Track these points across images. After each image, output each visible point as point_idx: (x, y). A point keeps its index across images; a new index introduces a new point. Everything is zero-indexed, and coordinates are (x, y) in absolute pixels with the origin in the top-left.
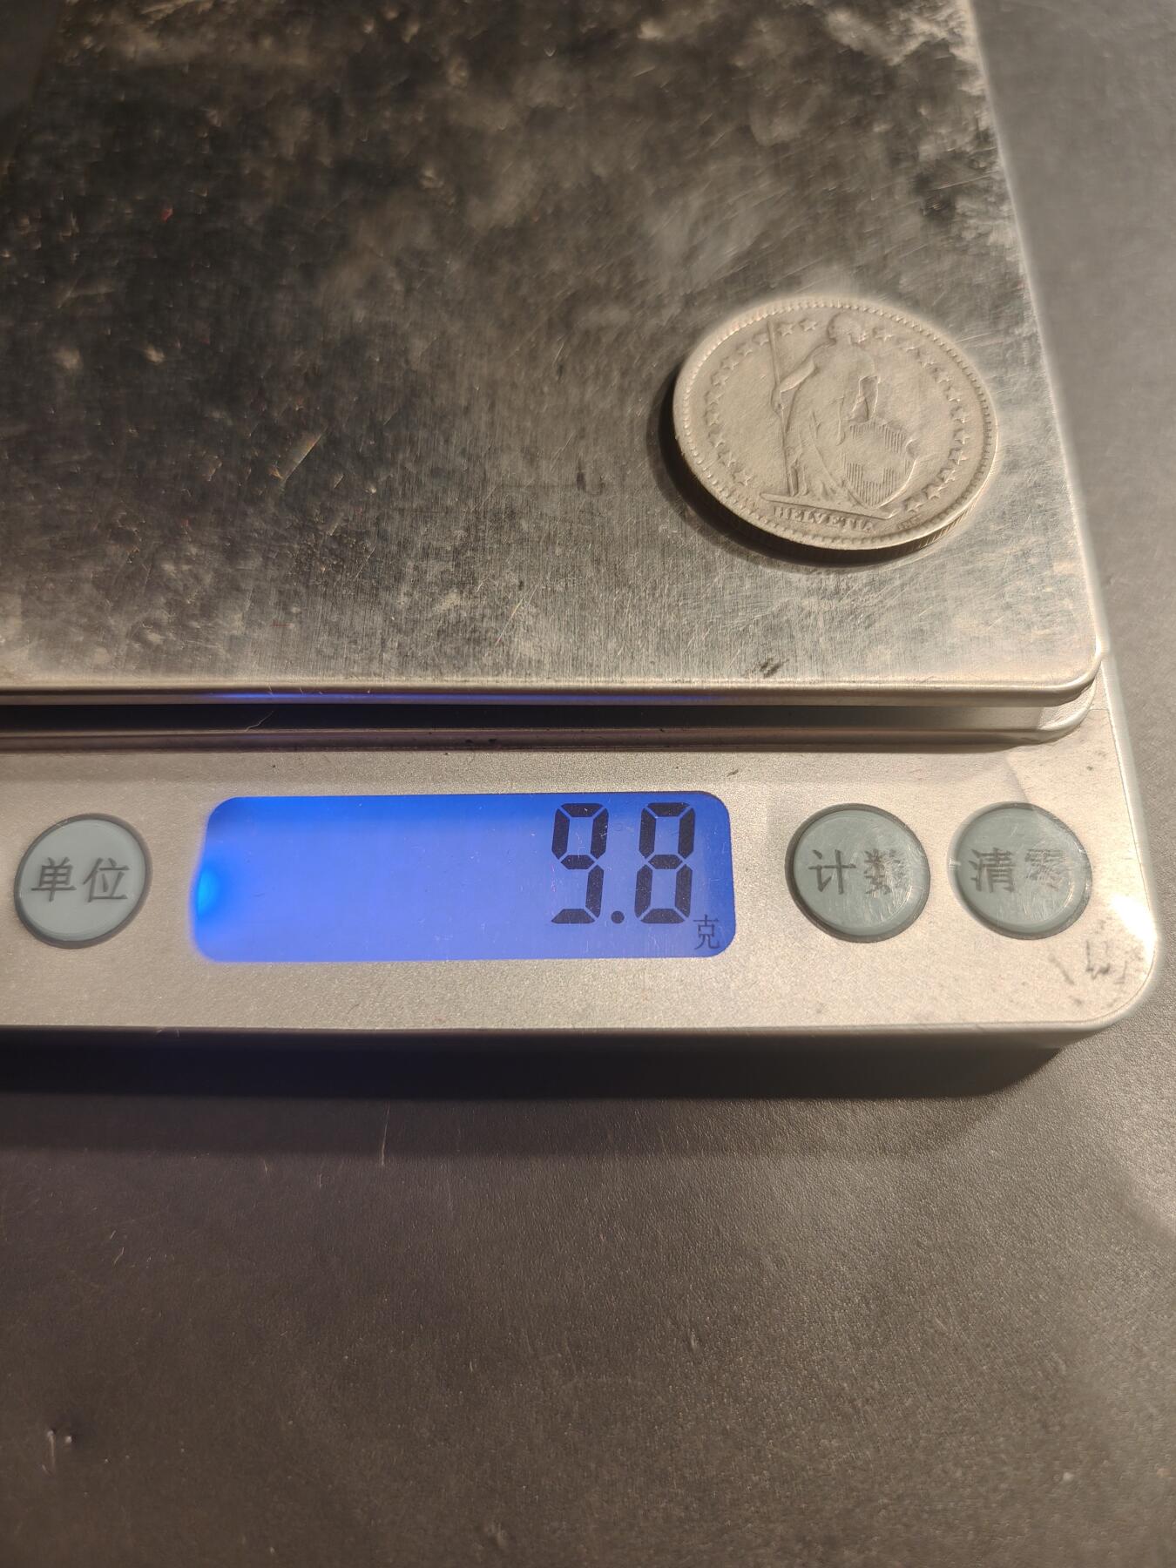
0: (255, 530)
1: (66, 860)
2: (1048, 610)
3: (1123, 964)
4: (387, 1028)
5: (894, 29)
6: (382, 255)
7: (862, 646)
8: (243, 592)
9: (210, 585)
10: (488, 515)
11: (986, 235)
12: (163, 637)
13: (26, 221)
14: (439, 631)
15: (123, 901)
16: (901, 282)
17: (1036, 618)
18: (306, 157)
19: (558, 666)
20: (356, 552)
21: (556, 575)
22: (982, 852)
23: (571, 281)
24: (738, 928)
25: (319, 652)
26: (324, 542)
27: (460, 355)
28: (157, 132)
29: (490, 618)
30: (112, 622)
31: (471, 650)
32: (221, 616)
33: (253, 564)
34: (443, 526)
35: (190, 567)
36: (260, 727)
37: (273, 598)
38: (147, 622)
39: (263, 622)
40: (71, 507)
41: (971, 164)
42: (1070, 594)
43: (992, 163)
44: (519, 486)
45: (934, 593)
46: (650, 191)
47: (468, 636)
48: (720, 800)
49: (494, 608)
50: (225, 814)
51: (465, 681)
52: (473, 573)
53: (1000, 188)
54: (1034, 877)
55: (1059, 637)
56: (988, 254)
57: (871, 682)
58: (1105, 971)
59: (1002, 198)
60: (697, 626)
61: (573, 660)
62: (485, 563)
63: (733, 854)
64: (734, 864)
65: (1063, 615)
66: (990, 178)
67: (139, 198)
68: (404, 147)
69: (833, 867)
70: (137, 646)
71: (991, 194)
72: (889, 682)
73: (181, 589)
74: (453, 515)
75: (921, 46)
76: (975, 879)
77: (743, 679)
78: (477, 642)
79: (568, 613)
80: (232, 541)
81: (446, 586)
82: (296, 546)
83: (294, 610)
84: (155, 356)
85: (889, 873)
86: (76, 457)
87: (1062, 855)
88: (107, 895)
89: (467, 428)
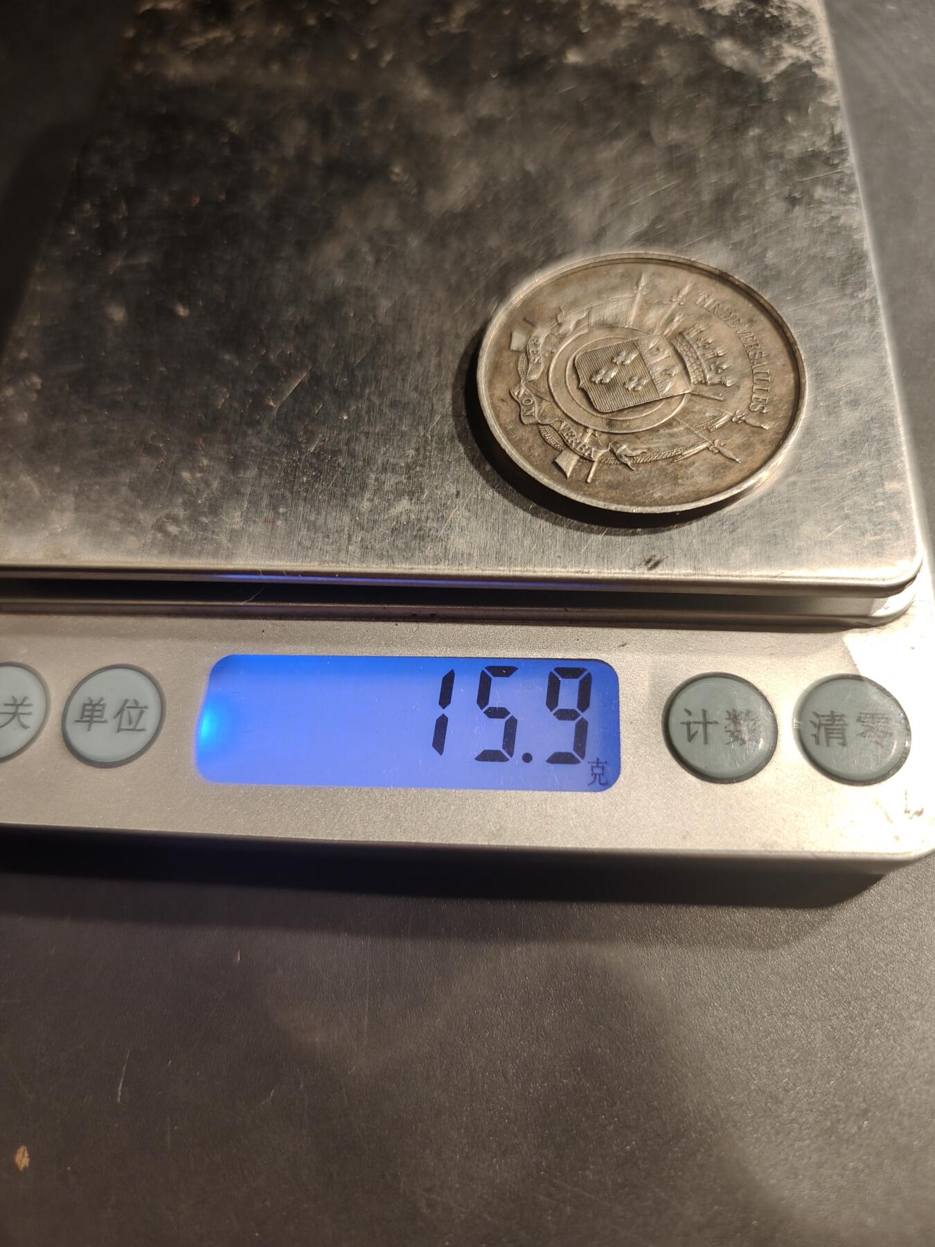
0: (253, 447)
1: (102, 699)
2: (879, 520)
4: (343, 839)
5: (767, 53)
6: (358, 234)
7: (727, 547)
8: (243, 495)
9: (217, 489)
10: (434, 439)
11: (838, 217)
12: (179, 529)
13: (88, 206)
14: (393, 529)
15: (142, 734)
16: (767, 255)
17: (869, 526)
18: (303, 158)
19: (484, 558)
20: (331, 466)
21: (486, 487)
22: (820, 713)
23: (505, 254)
24: (622, 770)
25: (299, 544)
26: (306, 457)
27: (416, 312)
28: (190, 137)
29: (433, 520)
30: (141, 516)
31: (417, 544)
32: (224, 513)
33: (251, 473)
34: (399, 447)
35: (202, 475)
36: (253, 601)
37: (265, 501)
38: (168, 517)
39: (256, 519)
40: (115, 428)
41: (827, 161)
42: (898, 508)
43: (844, 160)
45: (786, 506)
46: (569, 184)
47: (415, 533)
48: (611, 667)
49: (436, 511)
50: (223, 667)
51: (412, 569)
52: (421, 484)
53: (849, 180)
54: (863, 735)
55: (887, 542)
56: (839, 233)
57: (733, 576)
58: (920, 813)
59: (852, 189)
60: (595, 529)
61: (496, 553)
62: (431, 476)
63: (620, 710)
64: (621, 718)
65: (891, 525)
66: (842, 172)
67: (175, 188)
68: (378, 150)
69: (699, 723)
70: (159, 535)
71: (843, 185)
72: (746, 576)
73: (194, 491)
74: (407, 438)
75: (789, 66)
76: (815, 736)
77: (630, 571)
78: (422, 538)
79: (493, 516)
80: (235, 456)
81: (399, 494)
82: (284, 460)
83: (281, 510)
84: (182, 311)
85: (744, 729)
86: (120, 389)
87: (887, 718)
88: (131, 727)
89: (419, 369)
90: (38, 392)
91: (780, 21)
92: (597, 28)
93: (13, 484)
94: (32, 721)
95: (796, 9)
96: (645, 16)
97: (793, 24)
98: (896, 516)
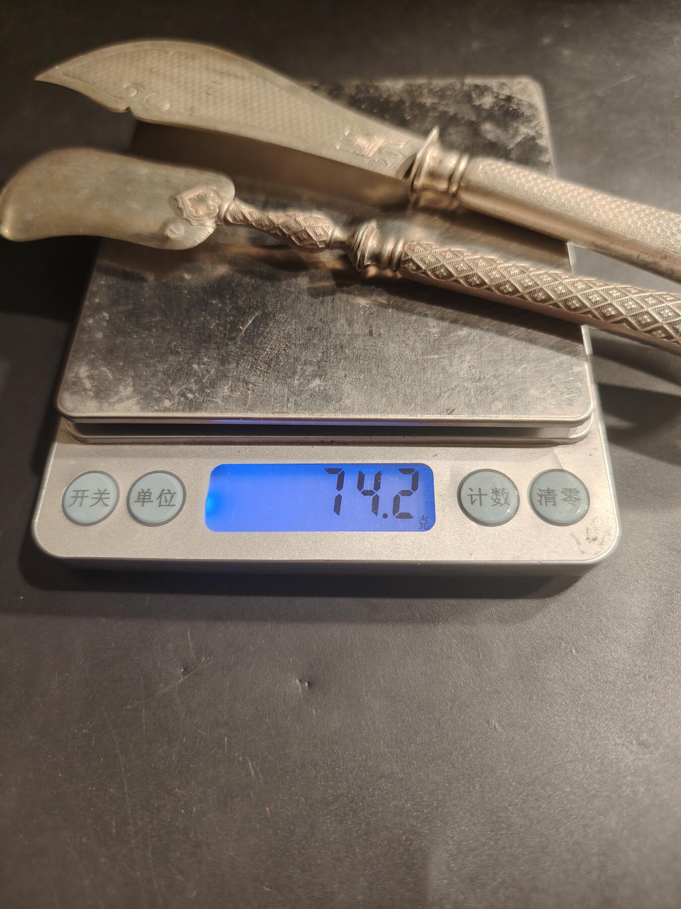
0: (232, 351)
1: (149, 489)
2: (570, 387)
3: (602, 537)
4: (288, 559)
5: (511, 131)
7: (490, 402)
8: (228, 377)
9: (214, 374)
10: (332, 347)
12: (193, 396)
14: (311, 395)
15: (174, 507)
17: (565, 390)
19: (360, 411)
21: (360, 371)
22: (542, 489)
24: (436, 520)
29: (333, 389)
30: (171, 389)
31: (325, 403)
32: (218, 387)
33: (232, 365)
34: (313, 352)
35: (204, 366)
36: (234, 435)
38: (186, 389)
39: (237, 390)
42: (580, 381)
44: (345, 335)
45: (521, 380)
47: (323, 397)
48: (429, 467)
49: (334, 385)
50: (219, 471)
52: (325, 371)
54: (565, 500)
55: (574, 398)
57: (493, 417)
58: (595, 539)
60: (419, 393)
61: (367, 407)
62: (331, 367)
63: (435, 489)
64: (435, 493)
65: (577, 389)
69: (477, 495)
70: (182, 399)
72: (500, 417)
73: (201, 375)
74: (317, 347)
75: (522, 139)
76: (539, 501)
77: (439, 416)
78: (327, 400)
79: (365, 388)
80: (223, 357)
81: (315, 376)
85: (502, 498)
86: (154, 319)
87: (577, 491)
88: (167, 504)
89: (322, 310)
90: (107, 321)
91: (518, 112)
92: (415, 117)
93: (96, 372)
94: (111, 502)
95: (527, 105)
96: (442, 109)
97: (525, 114)
98: (579, 384)
